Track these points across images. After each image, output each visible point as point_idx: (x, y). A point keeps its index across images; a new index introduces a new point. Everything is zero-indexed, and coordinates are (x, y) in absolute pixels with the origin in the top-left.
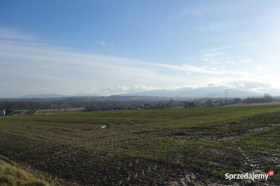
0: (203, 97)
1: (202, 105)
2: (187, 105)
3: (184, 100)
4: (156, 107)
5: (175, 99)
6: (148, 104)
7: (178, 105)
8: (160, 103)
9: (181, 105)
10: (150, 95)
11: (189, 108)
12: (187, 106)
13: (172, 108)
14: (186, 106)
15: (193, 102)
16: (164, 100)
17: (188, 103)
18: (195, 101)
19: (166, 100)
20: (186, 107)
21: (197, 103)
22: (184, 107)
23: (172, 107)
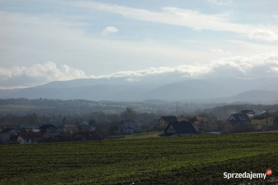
0: (229, 102)
1: (220, 127)
2: (171, 127)
3: (168, 112)
5: (140, 110)
6: (53, 126)
7: (146, 129)
8: (92, 122)
9: (156, 129)
11: (176, 136)
12: (172, 132)
13: (127, 137)
14: (168, 131)
15: (194, 119)
16: (106, 112)
17: (179, 120)
18: (200, 115)
19: (113, 112)
20: (167, 134)
21: (205, 120)
22: (162, 132)
23: (129, 134)
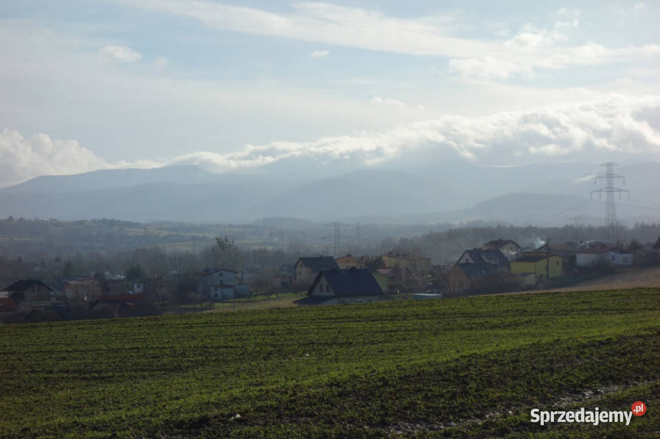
0: (457, 223)
1: (439, 280)
2: (324, 282)
3: (317, 247)
4: (93, 304)
5: (250, 243)
6: (40, 284)
7: (265, 288)
8: (134, 273)
9: (288, 286)
10: (66, 214)
11: (334, 303)
12: (325, 293)
13: (220, 307)
14: (317, 292)
15: (377, 263)
16: (168, 249)
17: (342, 266)
18: (390, 254)
19: (184, 248)
20: (312, 300)
21: (403, 264)
22: (303, 295)
23: (223, 299)
